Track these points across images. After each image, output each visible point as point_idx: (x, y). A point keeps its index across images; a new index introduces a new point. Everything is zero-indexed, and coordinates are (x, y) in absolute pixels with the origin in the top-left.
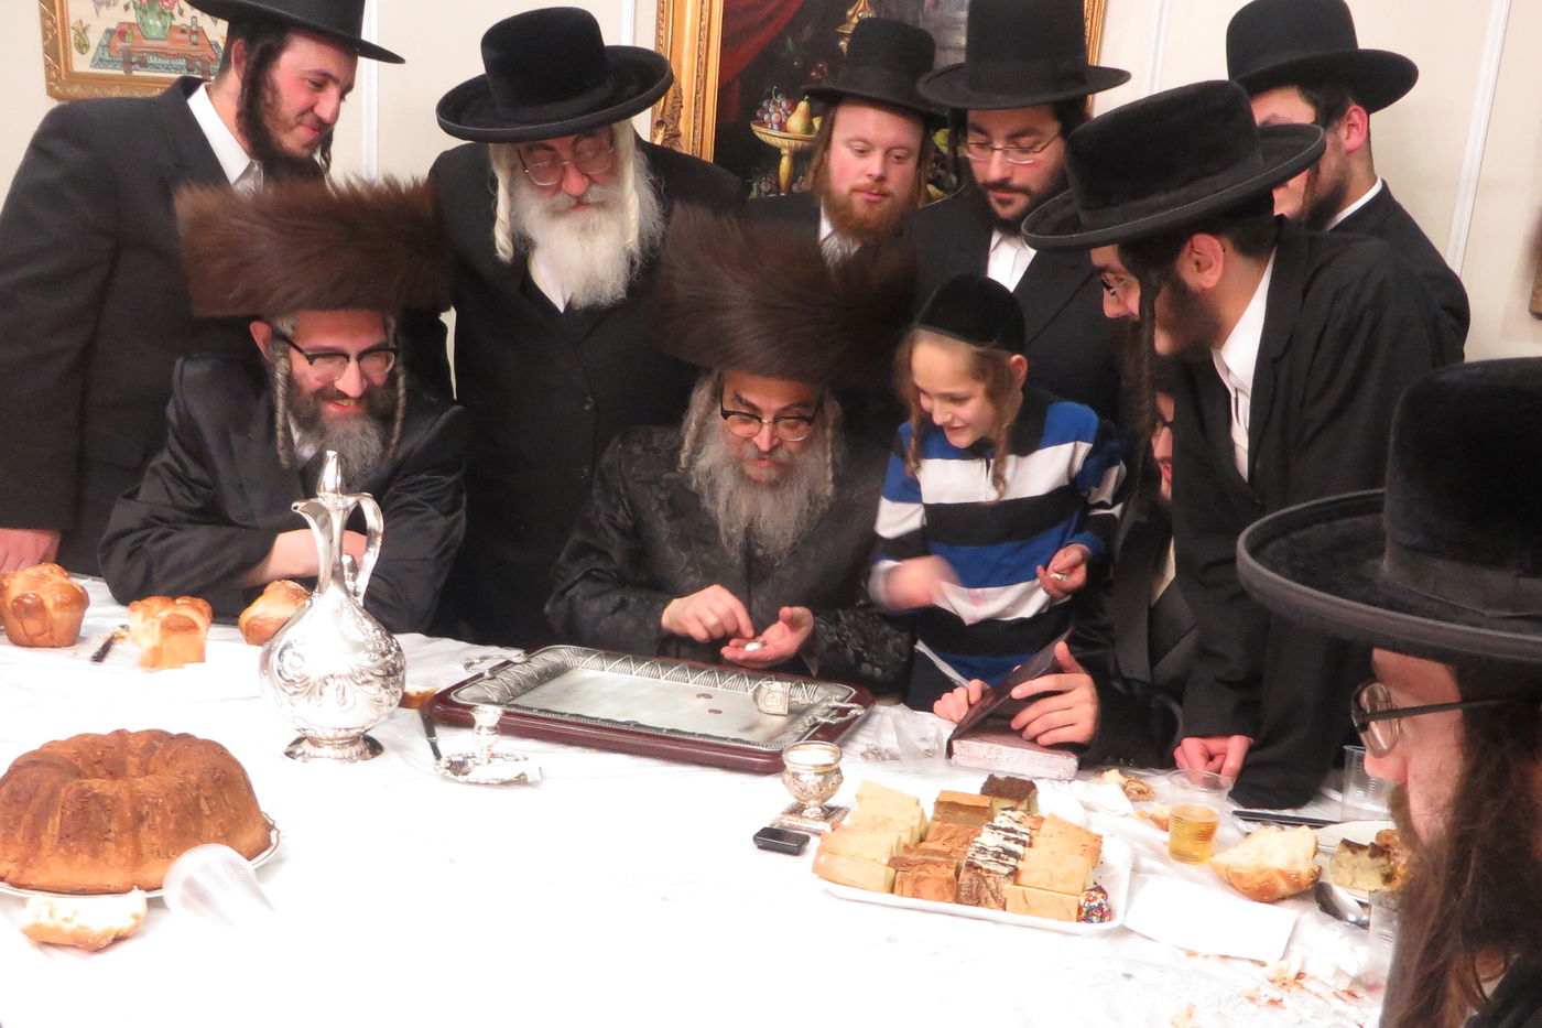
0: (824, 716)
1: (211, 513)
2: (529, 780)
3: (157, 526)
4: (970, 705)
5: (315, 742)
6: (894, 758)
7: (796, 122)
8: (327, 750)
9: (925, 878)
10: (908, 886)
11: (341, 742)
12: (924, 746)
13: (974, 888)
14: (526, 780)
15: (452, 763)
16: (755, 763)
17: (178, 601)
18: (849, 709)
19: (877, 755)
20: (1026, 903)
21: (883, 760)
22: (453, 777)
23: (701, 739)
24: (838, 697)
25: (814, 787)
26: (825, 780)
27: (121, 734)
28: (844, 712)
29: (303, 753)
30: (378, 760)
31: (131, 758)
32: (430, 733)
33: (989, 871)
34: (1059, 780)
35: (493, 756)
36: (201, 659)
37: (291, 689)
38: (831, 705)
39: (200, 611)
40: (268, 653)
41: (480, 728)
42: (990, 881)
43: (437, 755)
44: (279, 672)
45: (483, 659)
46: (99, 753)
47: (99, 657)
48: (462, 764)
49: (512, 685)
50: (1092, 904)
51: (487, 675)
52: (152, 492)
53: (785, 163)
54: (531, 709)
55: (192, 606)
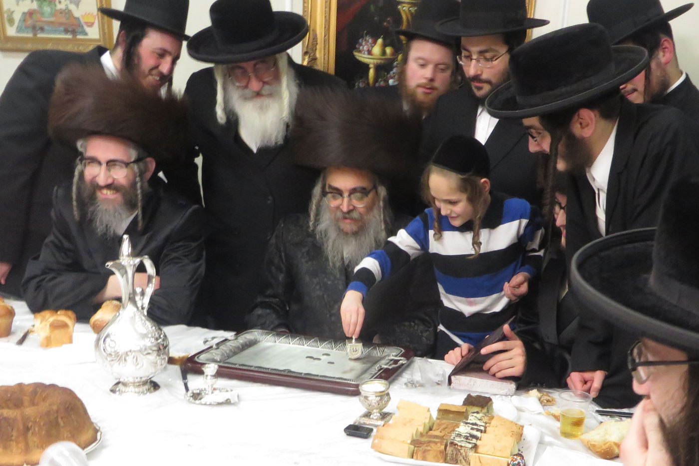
0: (386, 364)
1: (76, 266)
2: (232, 402)
3: (49, 273)
4: (462, 357)
5: (125, 384)
6: (422, 385)
7: (377, 50)
8: (131, 388)
9: (429, 450)
10: (420, 454)
11: (138, 384)
12: (437, 379)
13: (454, 455)
14: (230, 402)
15: (194, 394)
16: (349, 390)
17: (59, 313)
18: (399, 360)
19: (412, 384)
20: (481, 462)
21: (416, 387)
22: (193, 401)
23: (321, 378)
24: (394, 354)
25: (375, 403)
26: (381, 400)
27: (20, 385)
28: (396, 362)
29: (119, 390)
30: (157, 393)
31: (25, 398)
32: (184, 378)
33: (461, 446)
34: (506, 395)
35: (215, 389)
36: (71, 341)
37: (109, 359)
38: (390, 358)
39: (69, 317)
40: (98, 340)
41: (207, 376)
42: (462, 451)
43: (187, 389)
44: (104, 350)
45: (213, 338)
46: (9, 395)
47: (21, 342)
48: (199, 394)
49: (228, 352)
50: (514, 463)
51: (214, 347)
52: (46, 255)
53: (372, 72)
54: (235, 364)
55: (65, 315)
